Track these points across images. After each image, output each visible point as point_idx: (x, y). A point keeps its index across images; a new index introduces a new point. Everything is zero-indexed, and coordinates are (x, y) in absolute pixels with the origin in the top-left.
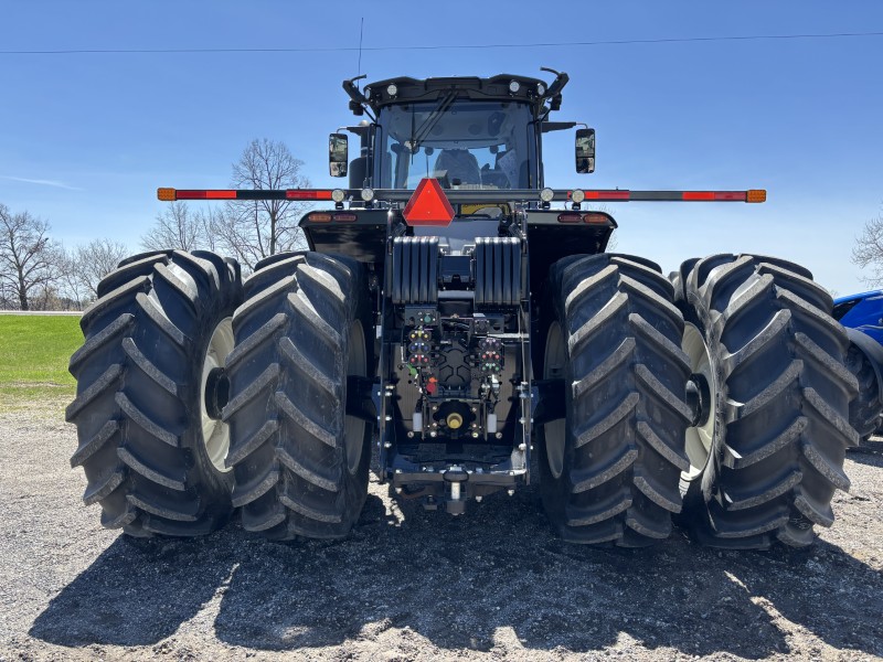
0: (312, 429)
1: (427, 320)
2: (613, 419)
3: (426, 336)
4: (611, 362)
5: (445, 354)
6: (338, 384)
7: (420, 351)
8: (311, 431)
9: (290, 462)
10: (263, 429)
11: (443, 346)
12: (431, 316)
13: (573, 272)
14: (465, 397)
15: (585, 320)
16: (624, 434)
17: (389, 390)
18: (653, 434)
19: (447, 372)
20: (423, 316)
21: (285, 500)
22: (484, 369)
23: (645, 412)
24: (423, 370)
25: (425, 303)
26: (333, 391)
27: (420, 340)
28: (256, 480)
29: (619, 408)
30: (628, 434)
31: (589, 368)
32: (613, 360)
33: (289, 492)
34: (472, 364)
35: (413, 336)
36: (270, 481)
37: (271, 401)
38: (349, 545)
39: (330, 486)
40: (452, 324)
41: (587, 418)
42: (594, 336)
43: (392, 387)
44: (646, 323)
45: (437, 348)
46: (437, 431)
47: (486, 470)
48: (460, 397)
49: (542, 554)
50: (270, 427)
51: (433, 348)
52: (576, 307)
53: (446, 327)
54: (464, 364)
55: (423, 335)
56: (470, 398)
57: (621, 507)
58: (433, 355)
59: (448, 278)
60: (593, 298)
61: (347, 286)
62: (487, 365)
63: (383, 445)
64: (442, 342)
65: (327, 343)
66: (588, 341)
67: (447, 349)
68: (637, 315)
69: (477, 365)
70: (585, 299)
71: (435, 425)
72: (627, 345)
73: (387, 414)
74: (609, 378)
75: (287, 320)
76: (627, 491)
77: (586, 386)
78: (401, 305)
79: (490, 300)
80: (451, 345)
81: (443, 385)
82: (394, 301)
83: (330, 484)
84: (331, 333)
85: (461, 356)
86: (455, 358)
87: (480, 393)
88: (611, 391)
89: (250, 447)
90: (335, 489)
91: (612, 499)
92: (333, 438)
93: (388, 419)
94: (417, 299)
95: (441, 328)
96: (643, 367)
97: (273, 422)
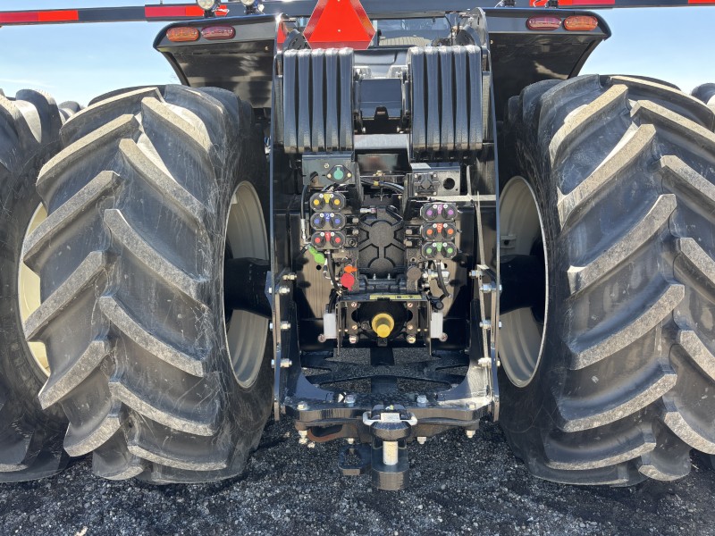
0: (162, 352)
1: (338, 175)
2: (640, 327)
3: (337, 202)
4: (638, 236)
5: (368, 228)
6: (202, 280)
7: (327, 226)
8: (161, 356)
9: (133, 401)
10: (85, 354)
11: (363, 217)
12: (345, 170)
13: (555, 98)
14: (398, 292)
15: (586, 171)
16: (652, 347)
17: (286, 283)
18: (704, 350)
19: (371, 253)
20: (332, 170)
21: (136, 450)
22: (429, 251)
23: (688, 313)
24: (335, 256)
25: (335, 149)
26: (192, 293)
27: (327, 208)
28: (91, 424)
29: (652, 311)
30: (660, 348)
31: (597, 246)
32: (641, 232)
33: (141, 439)
34: (409, 244)
35: (316, 202)
36: (109, 427)
37: (98, 310)
38: (244, 488)
39: (202, 430)
40: (376, 183)
41: (591, 324)
42: (604, 194)
43: (292, 277)
44: (690, 170)
45: (355, 220)
46: (359, 335)
47: (433, 401)
48: (390, 291)
49: (506, 499)
50: (95, 351)
51: (349, 220)
52: (568, 150)
53: (368, 189)
54: (395, 242)
55: (331, 201)
56: (406, 293)
57: (636, 452)
58: (349, 232)
59: (369, 114)
60: (595, 135)
61: (220, 130)
62: (434, 245)
63: (278, 363)
64: (363, 211)
65: (182, 216)
66: (593, 203)
67: (369, 221)
68: (675, 158)
69: (415, 243)
70: (582, 137)
71: (355, 327)
72: (664, 207)
73: (283, 319)
74: (631, 261)
75: (118, 181)
76: (647, 429)
77: (596, 276)
78: (298, 155)
79: (435, 143)
80: (375, 215)
81: (366, 272)
82: (287, 149)
83: (200, 427)
84: (187, 200)
85: (390, 230)
86: (382, 234)
87: (419, 286)
88: (635, 281)
89: (69, 380)
90: (209, 433)
91: (622, 439)
92: (199, 364)
93: (286, 326)
94: (321, 143)
95: (361, 190)
96: (691, 241)
97: (100, 344)
